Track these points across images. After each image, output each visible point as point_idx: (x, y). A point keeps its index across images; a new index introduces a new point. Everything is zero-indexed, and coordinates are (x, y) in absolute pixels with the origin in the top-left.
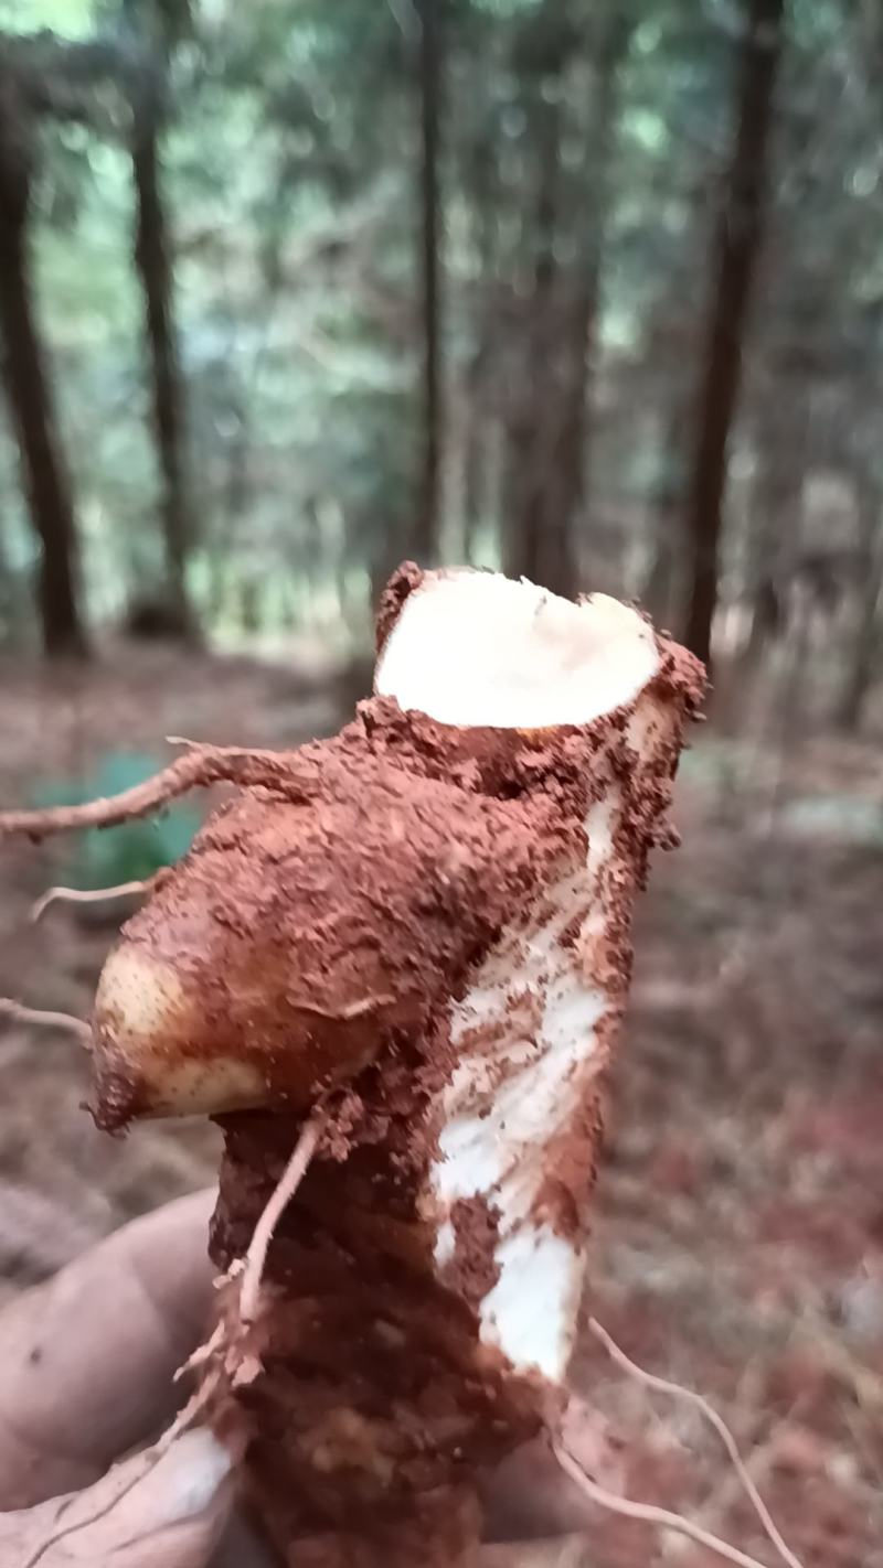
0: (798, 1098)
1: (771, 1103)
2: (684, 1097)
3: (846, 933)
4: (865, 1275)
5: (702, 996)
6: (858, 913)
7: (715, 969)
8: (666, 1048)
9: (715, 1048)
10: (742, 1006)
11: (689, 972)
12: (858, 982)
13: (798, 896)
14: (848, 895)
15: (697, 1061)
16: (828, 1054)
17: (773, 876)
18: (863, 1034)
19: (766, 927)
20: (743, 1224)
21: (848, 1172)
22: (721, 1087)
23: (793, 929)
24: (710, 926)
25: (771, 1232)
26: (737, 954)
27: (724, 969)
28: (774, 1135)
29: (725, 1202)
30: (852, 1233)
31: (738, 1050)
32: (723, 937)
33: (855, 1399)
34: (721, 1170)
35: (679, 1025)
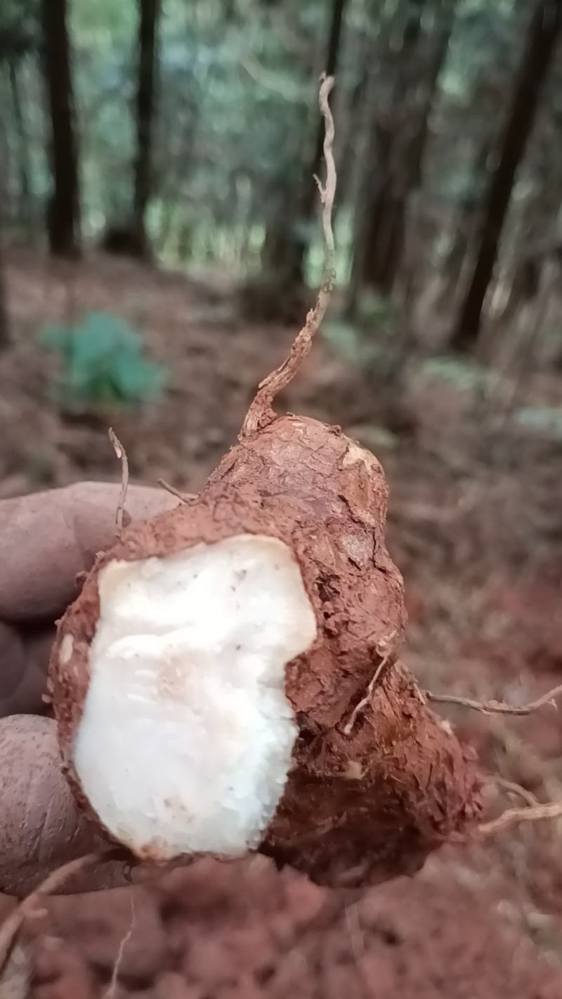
0: (497, 579)
1: (478, 581)
2: (426, 571)
3: (541, 493)
4: (520, 684)
5: (446, 515)
6: (550, 483)
7: (456, 501)
8: (417, 542)
9: (449, 547)
10: (470, 525)
11: (439, 500)
12: (544, 521)
13: (514, 466)
14: (546, 471)
15: (437, 552)
16: (518, 560)
17: (500, 453)
18: (542, 551)
19: (491, 482)
20: (451, 646)
21: (518, 626)
22: (449, 568)
23: (507, 485)
24: (457, 476)
25: (467, 652)
26: (471, 494)
27: (461, 502)
28: (477, 598)
29: (442, 632)
30: (517, 660)
31: (463, 550)
32: (464, 484)
33: (504, 749)
34: (443, 614)
35: (429, 530)
